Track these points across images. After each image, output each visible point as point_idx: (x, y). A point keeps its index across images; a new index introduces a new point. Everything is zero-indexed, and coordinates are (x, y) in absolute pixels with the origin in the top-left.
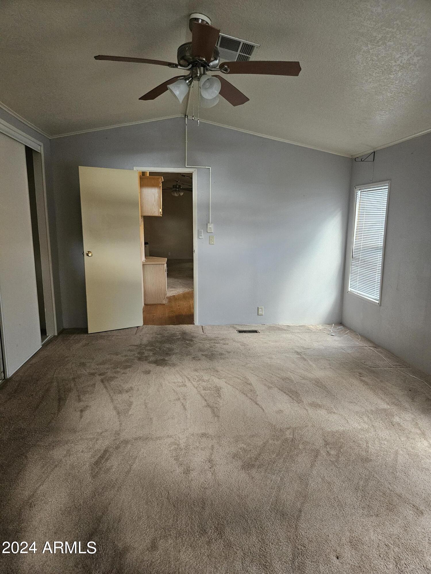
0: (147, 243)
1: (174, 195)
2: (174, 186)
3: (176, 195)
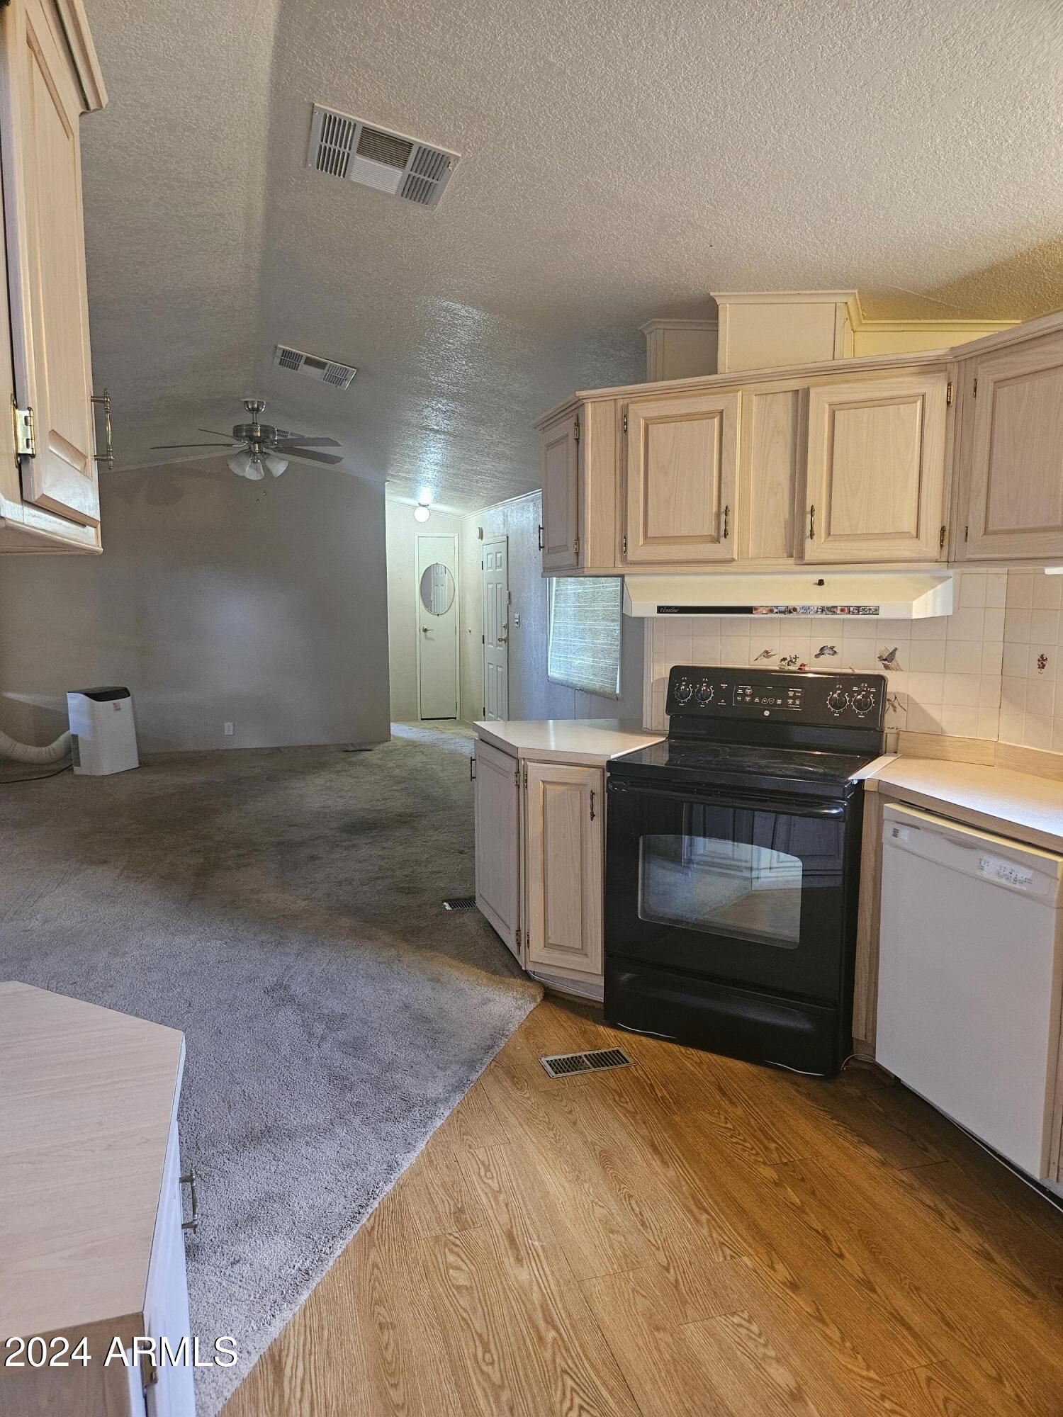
0: (126, 690)
1: (238, 471)
2: (237, 431)
3: (250, 472)
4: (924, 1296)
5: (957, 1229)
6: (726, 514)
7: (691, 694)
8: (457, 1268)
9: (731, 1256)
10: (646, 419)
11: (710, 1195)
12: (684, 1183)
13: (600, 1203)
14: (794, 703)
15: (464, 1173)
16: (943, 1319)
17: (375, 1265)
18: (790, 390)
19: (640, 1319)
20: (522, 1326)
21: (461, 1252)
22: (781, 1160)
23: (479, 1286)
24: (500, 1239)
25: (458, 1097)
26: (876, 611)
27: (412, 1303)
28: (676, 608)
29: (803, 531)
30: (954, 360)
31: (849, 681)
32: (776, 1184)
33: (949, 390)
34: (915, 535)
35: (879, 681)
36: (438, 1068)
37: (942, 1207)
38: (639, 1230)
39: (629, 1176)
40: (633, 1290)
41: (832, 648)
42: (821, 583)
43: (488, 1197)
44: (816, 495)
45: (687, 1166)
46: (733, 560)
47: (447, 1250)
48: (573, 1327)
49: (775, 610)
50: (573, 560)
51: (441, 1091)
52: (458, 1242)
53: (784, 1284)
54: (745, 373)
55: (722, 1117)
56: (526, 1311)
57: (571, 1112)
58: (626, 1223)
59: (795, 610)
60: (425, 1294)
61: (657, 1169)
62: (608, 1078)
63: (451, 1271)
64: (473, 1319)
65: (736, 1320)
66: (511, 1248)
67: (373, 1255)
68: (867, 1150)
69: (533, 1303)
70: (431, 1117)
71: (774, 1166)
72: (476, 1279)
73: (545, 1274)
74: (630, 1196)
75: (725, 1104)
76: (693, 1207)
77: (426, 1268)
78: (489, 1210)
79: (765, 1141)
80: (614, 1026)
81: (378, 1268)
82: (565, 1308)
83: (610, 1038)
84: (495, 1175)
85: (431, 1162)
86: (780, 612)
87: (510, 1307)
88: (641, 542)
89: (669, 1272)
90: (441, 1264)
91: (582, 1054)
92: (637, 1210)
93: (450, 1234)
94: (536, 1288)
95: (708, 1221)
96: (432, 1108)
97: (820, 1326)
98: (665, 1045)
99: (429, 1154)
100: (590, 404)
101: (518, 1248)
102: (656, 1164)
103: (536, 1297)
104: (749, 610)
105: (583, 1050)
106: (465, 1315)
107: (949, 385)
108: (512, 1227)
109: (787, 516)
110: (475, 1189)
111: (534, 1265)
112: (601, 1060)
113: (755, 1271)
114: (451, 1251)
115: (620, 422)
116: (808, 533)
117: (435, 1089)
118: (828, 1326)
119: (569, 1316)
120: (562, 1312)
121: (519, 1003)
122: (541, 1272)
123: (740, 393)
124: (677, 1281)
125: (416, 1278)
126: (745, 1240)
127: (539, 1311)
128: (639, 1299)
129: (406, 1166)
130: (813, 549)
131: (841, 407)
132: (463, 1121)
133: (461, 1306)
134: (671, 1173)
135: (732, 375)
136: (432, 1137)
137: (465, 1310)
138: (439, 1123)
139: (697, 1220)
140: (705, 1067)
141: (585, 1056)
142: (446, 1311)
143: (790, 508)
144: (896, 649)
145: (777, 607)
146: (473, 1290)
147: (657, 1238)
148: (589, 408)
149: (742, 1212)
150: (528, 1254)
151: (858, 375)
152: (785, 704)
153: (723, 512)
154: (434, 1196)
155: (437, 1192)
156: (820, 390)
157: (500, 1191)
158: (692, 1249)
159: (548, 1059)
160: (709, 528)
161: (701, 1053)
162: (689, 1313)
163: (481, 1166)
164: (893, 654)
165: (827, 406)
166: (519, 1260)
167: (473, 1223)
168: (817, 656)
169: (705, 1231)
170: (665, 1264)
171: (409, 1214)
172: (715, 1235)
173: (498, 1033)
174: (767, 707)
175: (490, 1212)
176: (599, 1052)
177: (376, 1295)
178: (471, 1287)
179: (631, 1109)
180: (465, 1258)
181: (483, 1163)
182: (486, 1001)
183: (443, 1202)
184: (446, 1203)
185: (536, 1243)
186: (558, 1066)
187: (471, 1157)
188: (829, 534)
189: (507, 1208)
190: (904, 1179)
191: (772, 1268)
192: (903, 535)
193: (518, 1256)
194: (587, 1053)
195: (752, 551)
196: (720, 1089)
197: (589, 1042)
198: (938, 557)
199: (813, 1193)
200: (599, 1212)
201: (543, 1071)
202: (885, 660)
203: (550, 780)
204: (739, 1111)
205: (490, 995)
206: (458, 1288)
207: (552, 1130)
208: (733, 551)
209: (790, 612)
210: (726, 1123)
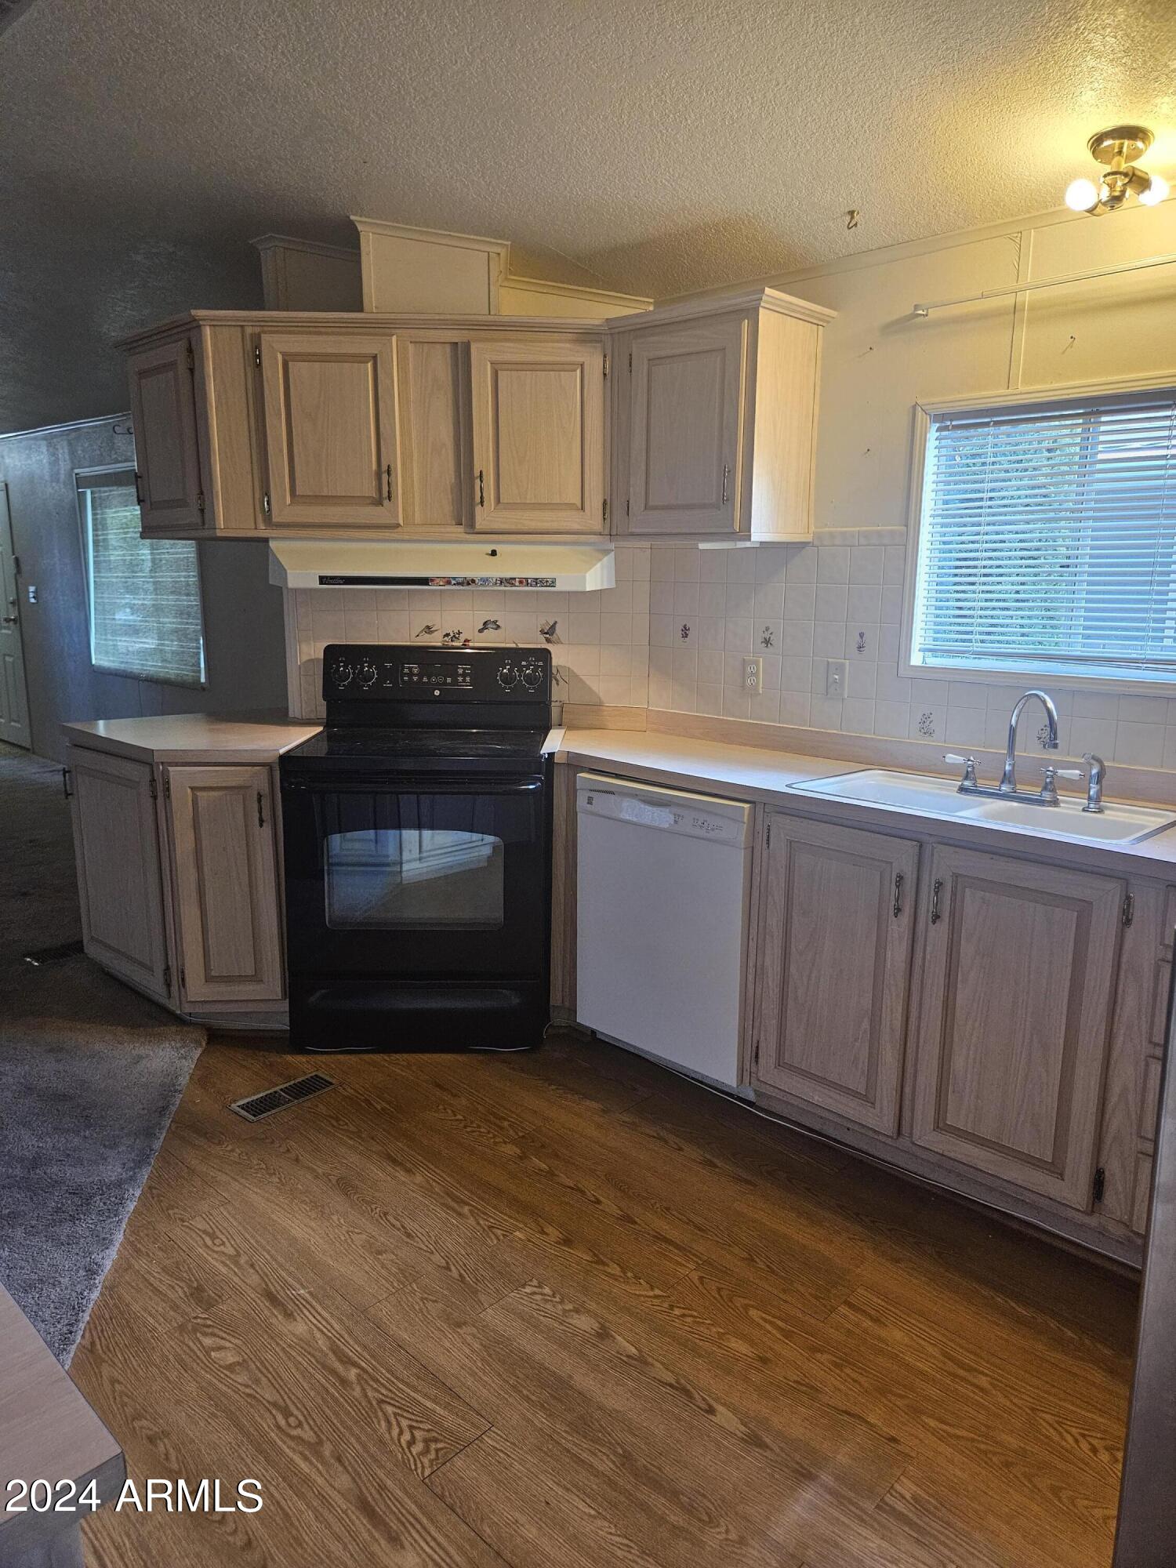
4: (674, 1213)
5: (680, 1149)
6: (389, 474)
7: (351, 676)
8: (220, 1348)
9: (503, 1235)
10: (284, 354)
11: (464, 1187)
12: (434, 1184)
13: (356, 1230)
14: (464, 681)
15: (187, 1250)
16: (696, 1227)
17: (113, 1381)
18: (447, 341)
19: (439, 1323)
20: (319, 1377)
21: (216, 1331)
22: (517, 1133)
23: (252, 1356)
24: (259, 1302)
25: (145, 1174)
26: (553, 583)
27: (178, 1402)
28: (342, 578)
29: (473, 498)
30: (608, 332)
31: (516, 655)
32: (521, 1158)
33: (604, 361)
34: (580, 507)
35: (545, 655)
36: (105, 1146)
37: (663, 1133)
38: (407, 1243)
39: (377, 1194)
40: (422, 1299)
41: (495, 622)
42: (494, 553)
43: (226, 1265)
44: (483, 460)
45: (432, 1167)
46: (398, 526)
47: (199, 1335)
48: (373, 1356)
49: (453, 582)
50: (197, 519)
51: (119, 1170)
52: (209, 1322)
53: (559, 1243)
54: (399, 316)
55: (450, 1112)
56: (317, 1362)
57: (288, 1150)
58: (391, 1240)
59: (473, 581)
60: (192, 1387)
61: (403, 1179)
62: (317, 1106)
63: (213, 1353)
64: (259, 1390)
65: (528, 1290)
66: (275, 1307)
67: (106, 1370)
68: (588, 1103)
69: (322, 1351)
70: (121, 1202)
71: (514, 1142)
72: (248, 1351)
73: (323, 1318)
74: (385, 1214)
75: (447, 1097)
76: (453, 1204)
77: (181, 1362)
78: (234, 1279)
79: (498, 1122)
80: (302, 1051)
81: (119, 1383)
82: (357, 1341)
83: (304, 1065)
84: (225, 1240)
85: (138, 1251)
86: (458, 584)
87: (297, 1365)
88: (288, 501)
89: (450, 1270)
90: (198, 1352)
91: (277, 1089)
92: (398, 1224)
93: (195, 1318)
94: (318, 1335)
95: (470, 1211)
96: (115, 1192)
97: (601, 1267)
98: (366, 1057)
99: (132, 1243)
100: (208, 328)
101: (283, 1304)
102: (402, 1176)
103: (322, 1343)
104: (424, 581)
105: (277, 1085)
106: (248, 1391)
107: (605, 356)
108: (267, 1285)
109: (453, 480)
110: (207, 1261)
111: (307, 1313)
112: (302, 1090)
113: (529, 1241)
114: (205, 1334)
115: (251, 354)
116: (478, 499)
117: (112, 1171)
118: (608, 1266)
119: (365, 1347)
120: (356, 1347)
121: (182, 1052)
122: (319, 1317)
123: (394, 338)
124: (461, 1275)
125: (173, 1375)
126: (511, 1217)
127: (331, 1355)
128: (429, 1305)
129: (108, 1264)
130: (484, 517)
131: (506, 366)
132: (159, 1196)
133: (239, 1384)
134: (419, 1179)
135: (380, 316)
136: (129, 1224)
137: (247, 1386)
138: (131, 1206)
139: (460, 1214)
140: (414, 1068)
141: (281, 1090)
142: (224, 1394)
143: (455, 472)
144: (556, 623)
145: (454, 578)
146: (247, 1362)
147: (427, 1243)
148: (207, 332)
149: (499, 1192)
150: (297, 1305)
151: (519, 335)
152: (455, 682)
153: (384, 472)
154: (156, 1284)
155: (161, 1281)
156: (481, 345)
157: (238, 1254)
158: (465, 1242)
159: (241, 1103)
160: (369, 489)
161: (405, 1056)
162: (482, 1300)
163: (203, 1236)
164: (553, 627)
165: (489, 365)
166: (289, 1315)
167: (220, 1297)
168: (481, 631)
169: (472, 1221)
170: (444, 1264)
171: (134, 1313)
172: (481, 1222)
173: (168, 1090)
174: (437, 686)
175: (236, 1279)
176: (297, 1081)
177: (129, 1410)
178: (244, 1360)
179: (352, 1128)
180: (224, 1335)
181: (204, 1232)
182: (139, 1059)
183: (173, 1288)
184: (177, 1287)
185: (302, 1291)
186: (255, 1108)
187: (187, 1230)
188: (498, 500)
189: (254, 1269)
190: (627, 1120)
191: (543, 1232)
192: (570, 506)
193: (285, 1311)
194: (282, 1087)
195: (418, 519)
196: (438, 1086)
197: (281, 1075)
198: (602, 530)
199: (557, 1156)
200: (359, 1239)
201: (238, 1118)
202: (546, 633)
203: (202, 784)
204: (464, 1102)
205: (142, 1050)
206: (230, 1367)
207: (275, 1174)
208: (398, 516)
209: (469, 584)
210: (455, 1115)
